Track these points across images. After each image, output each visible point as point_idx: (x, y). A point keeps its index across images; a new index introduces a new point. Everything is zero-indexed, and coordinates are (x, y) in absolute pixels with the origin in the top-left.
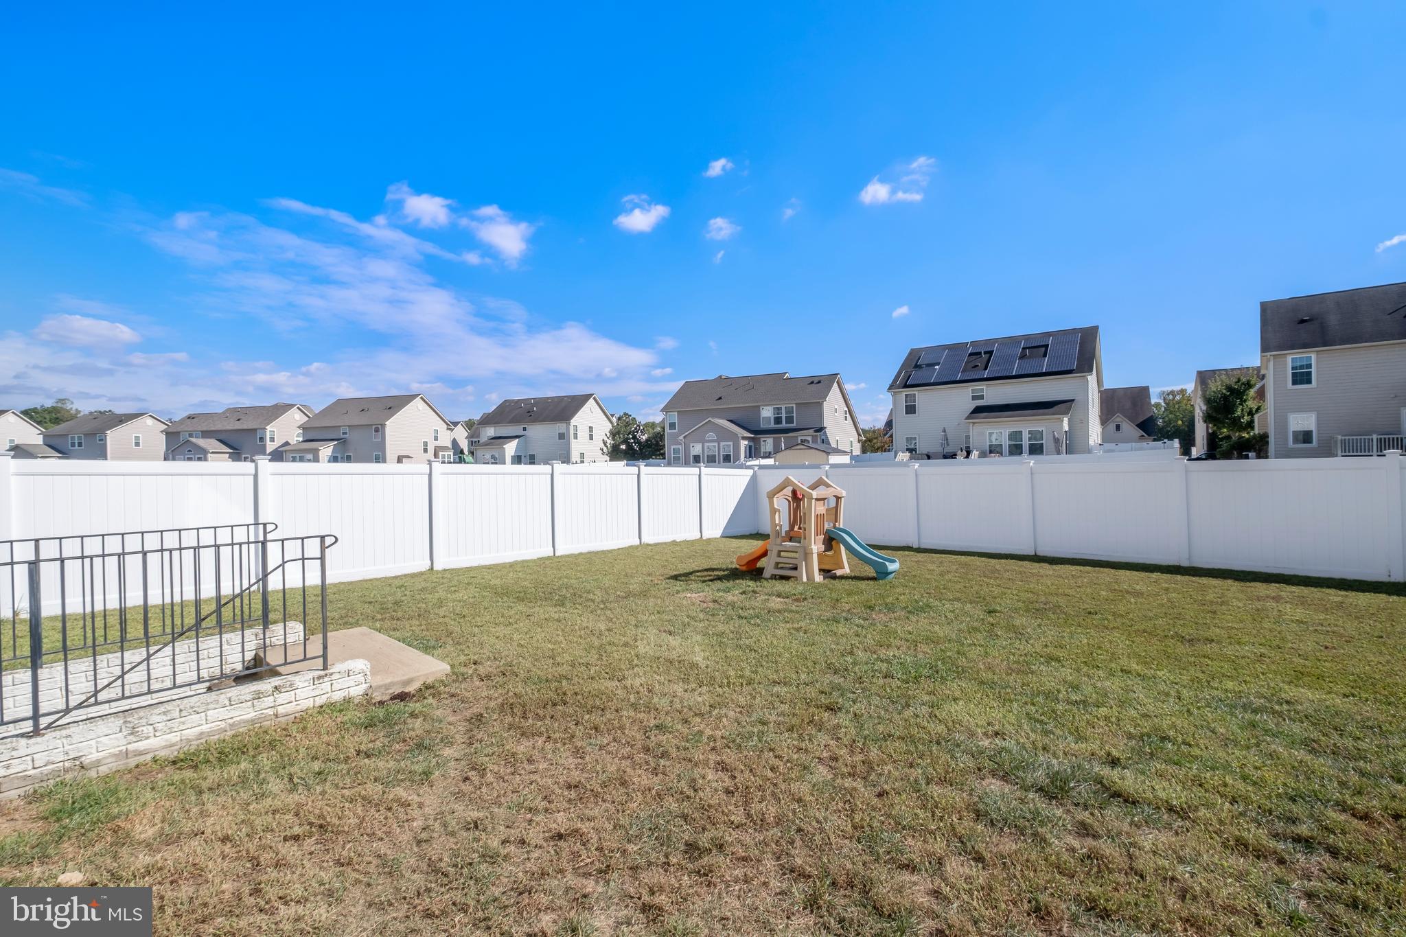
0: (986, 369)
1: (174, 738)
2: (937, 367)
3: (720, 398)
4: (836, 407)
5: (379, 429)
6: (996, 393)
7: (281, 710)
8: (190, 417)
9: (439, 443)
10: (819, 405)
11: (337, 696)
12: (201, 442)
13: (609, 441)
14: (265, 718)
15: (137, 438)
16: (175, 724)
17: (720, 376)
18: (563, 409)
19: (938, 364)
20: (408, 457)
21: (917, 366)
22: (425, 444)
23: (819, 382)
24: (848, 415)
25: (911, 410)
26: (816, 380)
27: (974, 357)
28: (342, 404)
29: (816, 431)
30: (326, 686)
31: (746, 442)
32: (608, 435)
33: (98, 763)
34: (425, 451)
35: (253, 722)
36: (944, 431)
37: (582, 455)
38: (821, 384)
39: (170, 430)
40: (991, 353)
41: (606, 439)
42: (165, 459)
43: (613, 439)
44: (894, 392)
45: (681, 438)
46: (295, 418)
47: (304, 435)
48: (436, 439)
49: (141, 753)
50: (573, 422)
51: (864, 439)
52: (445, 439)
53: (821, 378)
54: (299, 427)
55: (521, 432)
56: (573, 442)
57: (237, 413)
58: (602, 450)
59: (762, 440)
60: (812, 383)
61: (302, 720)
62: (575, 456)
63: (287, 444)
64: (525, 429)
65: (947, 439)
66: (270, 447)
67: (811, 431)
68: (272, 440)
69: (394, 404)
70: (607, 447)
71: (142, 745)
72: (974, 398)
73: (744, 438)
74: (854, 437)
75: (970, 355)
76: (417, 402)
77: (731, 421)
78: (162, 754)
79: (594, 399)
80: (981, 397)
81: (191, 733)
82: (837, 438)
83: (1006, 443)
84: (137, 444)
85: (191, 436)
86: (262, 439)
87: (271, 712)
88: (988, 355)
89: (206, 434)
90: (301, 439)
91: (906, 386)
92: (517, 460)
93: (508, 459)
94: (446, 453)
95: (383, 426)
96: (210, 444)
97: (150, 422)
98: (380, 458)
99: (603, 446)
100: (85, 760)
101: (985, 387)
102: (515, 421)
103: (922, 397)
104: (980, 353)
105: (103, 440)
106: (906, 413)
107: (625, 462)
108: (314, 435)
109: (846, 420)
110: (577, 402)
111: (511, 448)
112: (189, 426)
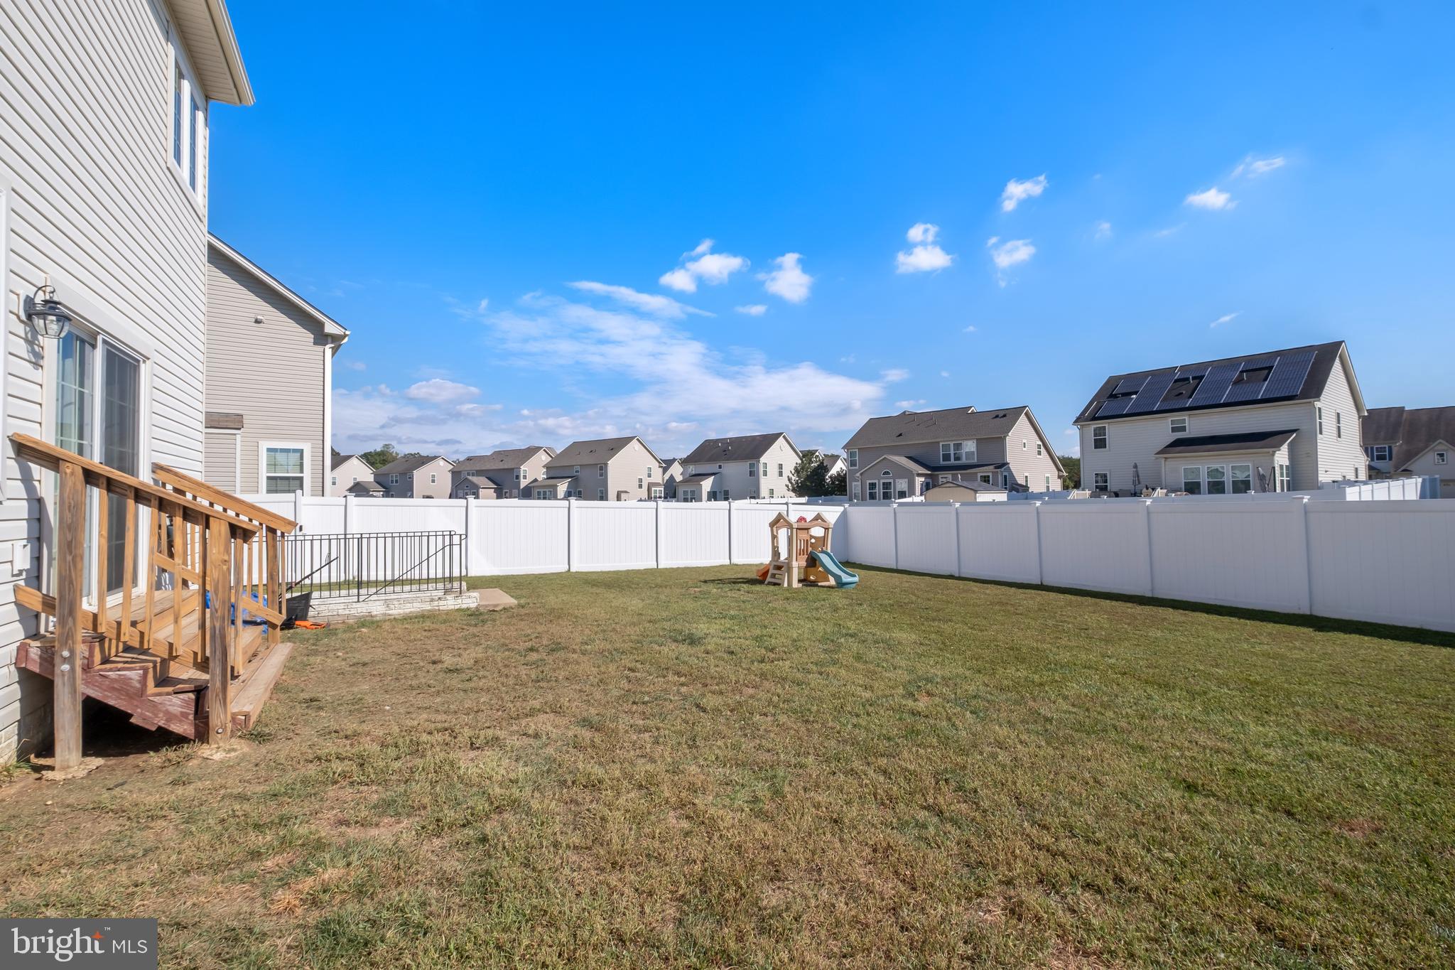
0: (1190, 397)
1: (401, 611)
2: (1134, 396)
3: (900, 435)
4: (1024, 441)
5: (603, 469)
6: (1199, 424)
7: (441, 608)
8: (469, 459)
9: (652, 480)
10: (1001, 440)
11: (464, 606)
12: (475, 479)
13: (793, 478)
14: (436, 610)
15: (433, 476)
16: (401, 606)
17: (905, 412)
18: (753, 448)
19: (1135, 393)
20: (626, 492)
21: (1113, 396)
22: (641, 480)
23: (1005, 416)
24: (1043, 450)
25: (1100, 443)
26: (1001, 414)
27: (1180, 383)
28: (576, 447)
29: (996, 468)
30: (460, 601)
31: (923, 479)
32: (793, 471)
33: (376, 616)
34: (640, 486)
35: (429, 611)
36: (1136, 466)
37: (772, 491)
38: (1006, 417)
39: (455, 470)
40: (1201, 378)
41: (791, 475)
42: (450, 498)
43: (798, 476)
44: (1082, 426)
45: (858, 474)
46: (543, 458)
47: (547, 473)
48: (649, 476)
49: (390, 615)
50: (763, 460)
51: (1065, 474)
52: (658, 476)
53: (1007, 412)
54: (544, 467)
55: (717, 470)
56: (763, 480)
57: (501, 455)
58: (787, 486)
59: (940, 476)
60: (997, 416)
61: (448, 613)
62: (764, 491)
63: (536, 480)
64: (720, 467)
65: (1138, 476)
66: (524, 483)
67: (992, 467)
68: (525, 477)
69: (616, 445)
70: (791, 483)
71: (390, 612)
72: (1174, 430)
73: (919, 475)
74: (1052, 473)
75: (1176, 381)
76: (634, 443)
77: (910, 458)
78: (396, 617)
79: (784, 437)
80: (1183, 429)
81: (408, 611)
82: (1026, 474)
83: (1204, 480)
84: (433, 481)
85: (469, 474)
86: (518, 477)
87: (437, 608)
88: (1197, 381)
89: (479, 473)
90: (545, 476)
91: (1094, 419)
92: (713, 496)
93: (705, 496)
94: (658, 489)
95: (606, 464)
96: (481, 481)
97: (442, 463)
98: (603, 497)
99: (788, 483)
100: (373, 614)
101: (1186, 418)
102: (712, 459)
103: (1114, 430)
104: (1188, 379)
105: (411, 478)
106: (1096, 447)
107: (807, 498)
108: (555, 472)
109: (1039, 453)
110: (766, 441)
111: (707, 485)
112: (469, 467)
